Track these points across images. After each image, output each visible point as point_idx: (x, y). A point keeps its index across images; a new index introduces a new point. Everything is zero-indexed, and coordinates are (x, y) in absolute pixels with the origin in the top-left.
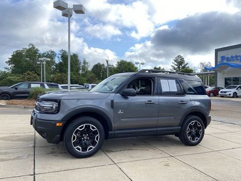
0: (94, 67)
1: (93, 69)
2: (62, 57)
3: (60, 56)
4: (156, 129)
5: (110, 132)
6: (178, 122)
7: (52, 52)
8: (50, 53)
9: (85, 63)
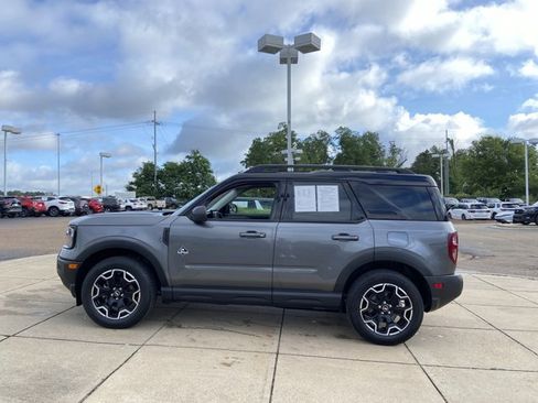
0: (417, 158)
1: (415, 164)
2: (341, 143)
3: (336, 142)
4: (269, 293)
5: (163, 289)
6: (332, 282)
7: (324, 134)
8: (318, 137)
9: (394, 150)
